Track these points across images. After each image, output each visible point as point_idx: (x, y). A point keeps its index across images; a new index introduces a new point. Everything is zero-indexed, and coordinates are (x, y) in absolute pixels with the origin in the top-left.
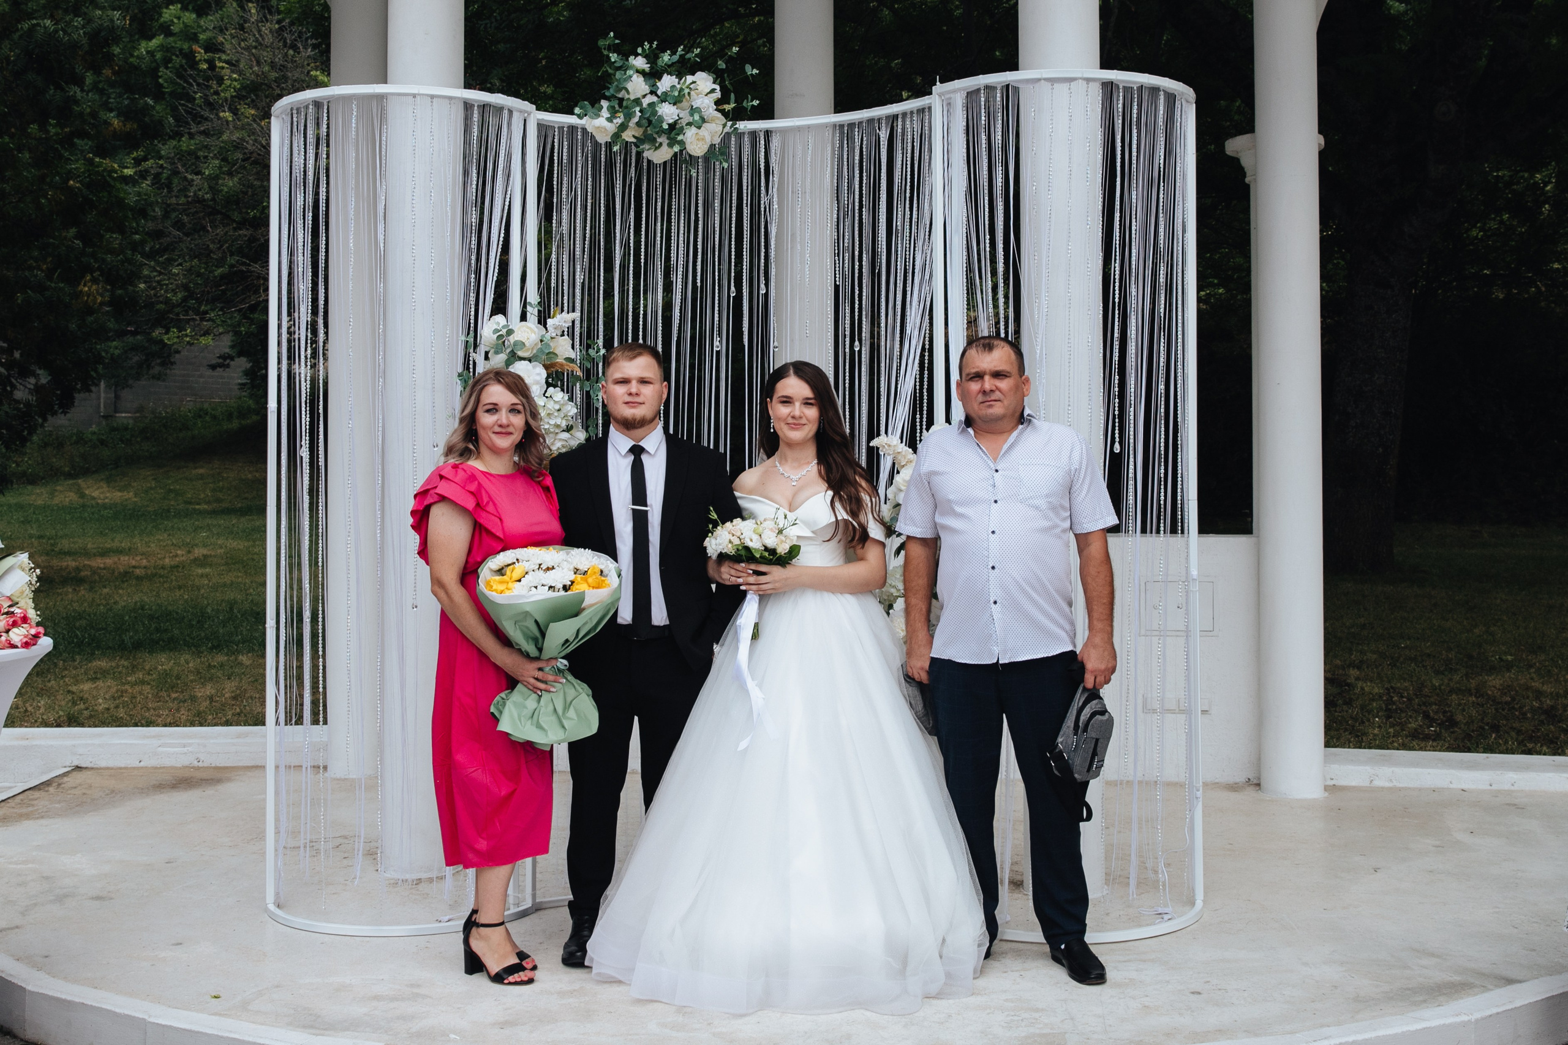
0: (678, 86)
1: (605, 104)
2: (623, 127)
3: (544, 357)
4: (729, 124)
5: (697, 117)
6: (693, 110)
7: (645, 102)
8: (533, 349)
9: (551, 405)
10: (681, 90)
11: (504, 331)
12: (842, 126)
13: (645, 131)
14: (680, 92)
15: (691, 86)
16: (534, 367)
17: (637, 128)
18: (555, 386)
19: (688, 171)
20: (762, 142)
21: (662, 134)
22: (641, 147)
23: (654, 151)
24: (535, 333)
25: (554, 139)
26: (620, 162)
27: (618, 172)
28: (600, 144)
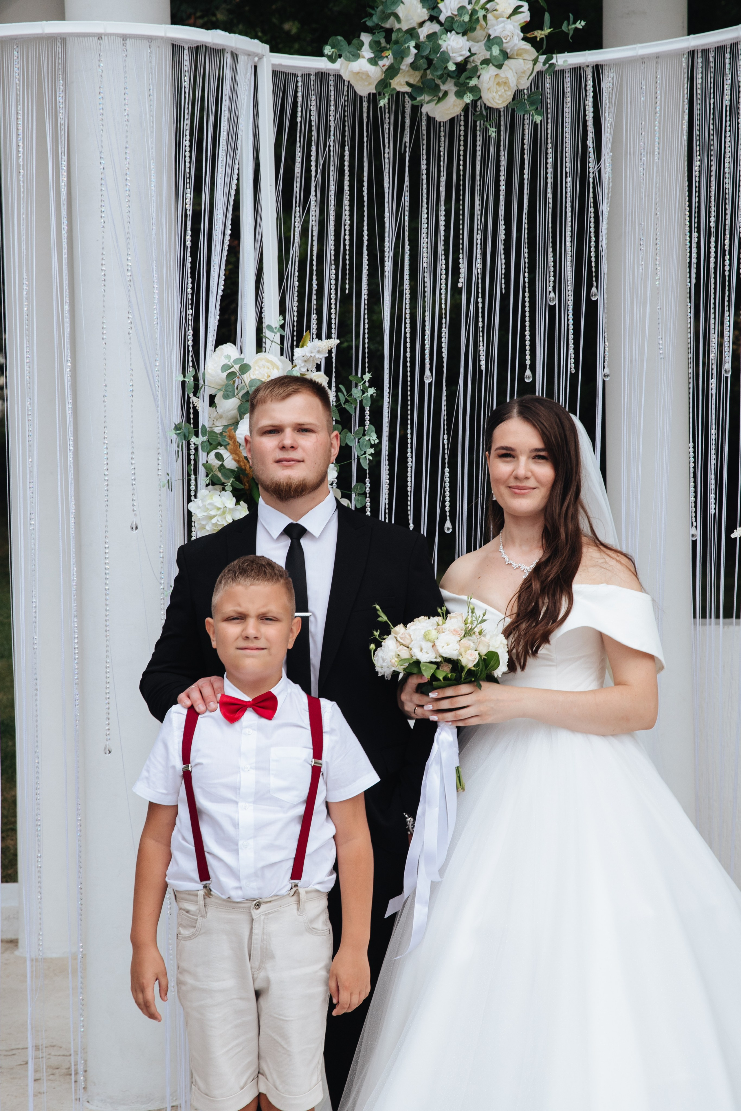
0: (469, 7)
1: (366, 38)
2: (392, 71)
4: (542, 58)
5: (496, 51)
6: (490, 41)
7: (423, 33)
10: (474, 12)
11: (236, 368)
12: (705, 52)
13: (423, 76)
14: (471, 15)
15: (488, 6)
17: (411, 70)
19: (486, 131)
20: (590, 83)
21: (447, 79)
22: (418, 99)
23: (437, 103)
24: (278, 368)
25: (296, 92)
26: (389, 123)
27: (386, 136)
28: (361, 97)
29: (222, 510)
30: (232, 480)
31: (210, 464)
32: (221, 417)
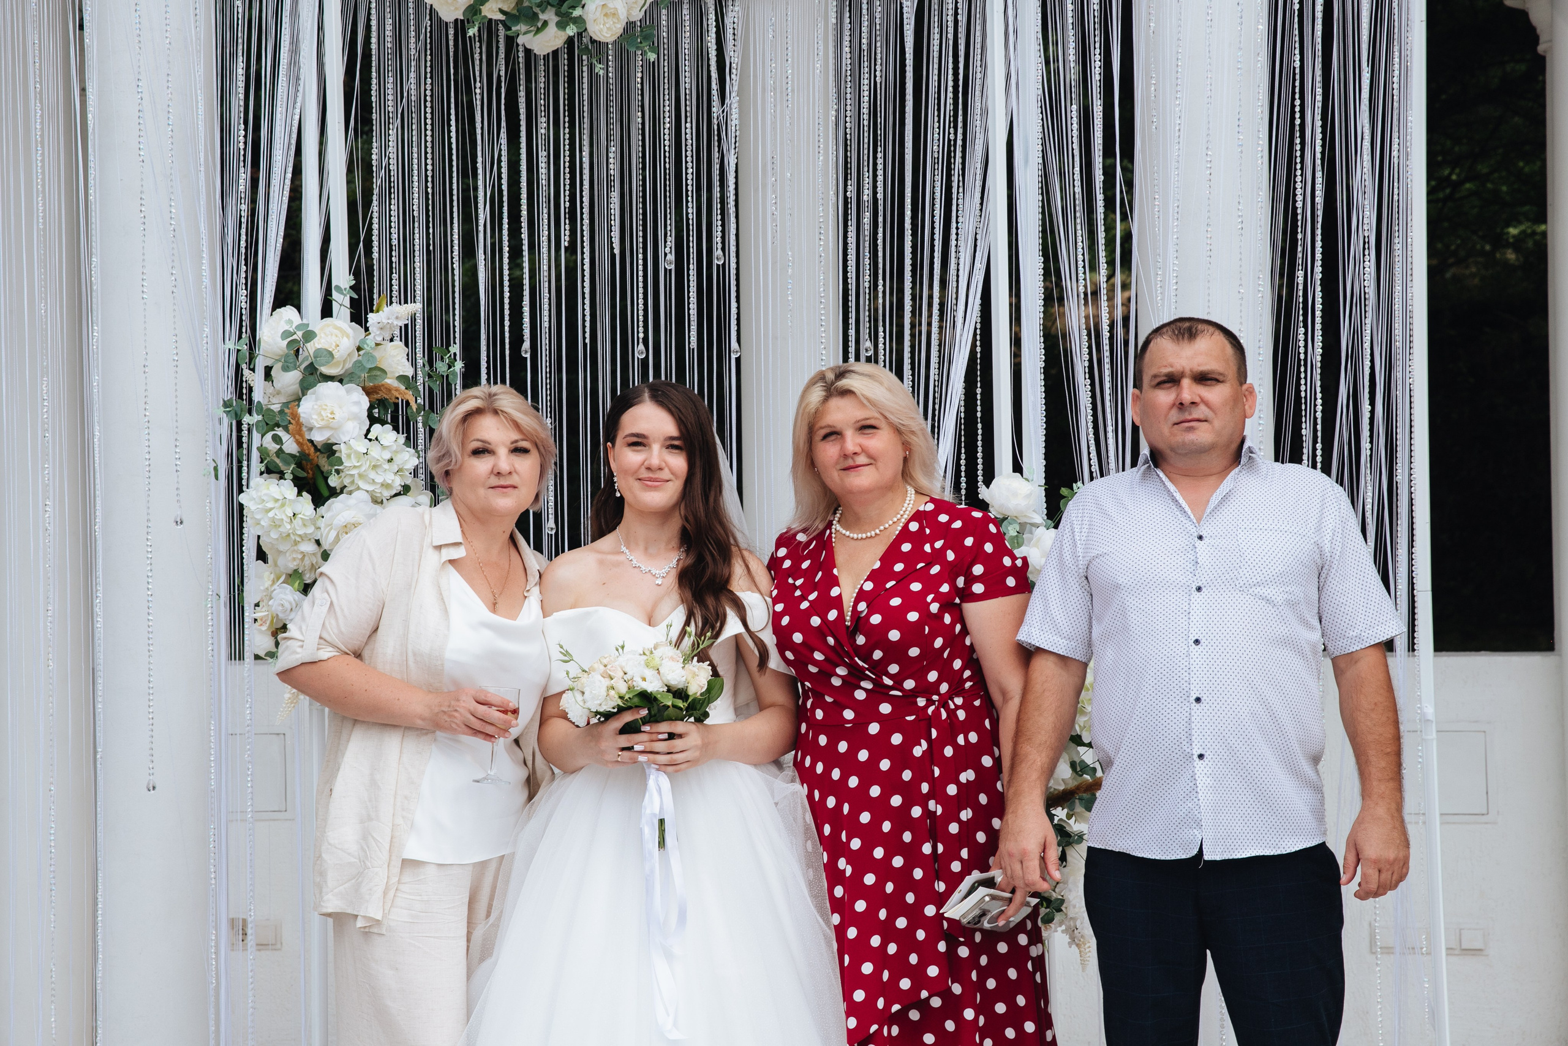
3: (364, 375)
8: (345, 361)
9: (375, 451)
11: (300, 334)
16: (348, 392)
18: (383, 423)
19: (592, 65)
20: (712, 16)
21: (546, 8)
22: (514, 29)
23: (535, 35)
24: (348, 336)
25: (369, 14)
26: (481, 53)
27: (477, 68)
28: (446, 23)
29: (280, 502)
30: (293, 466)
31: (266, 448)
32: (279, 393)
